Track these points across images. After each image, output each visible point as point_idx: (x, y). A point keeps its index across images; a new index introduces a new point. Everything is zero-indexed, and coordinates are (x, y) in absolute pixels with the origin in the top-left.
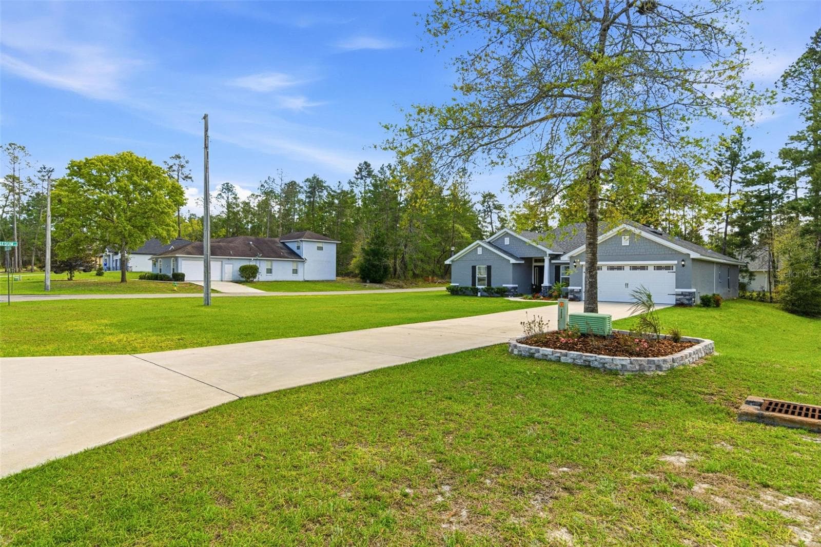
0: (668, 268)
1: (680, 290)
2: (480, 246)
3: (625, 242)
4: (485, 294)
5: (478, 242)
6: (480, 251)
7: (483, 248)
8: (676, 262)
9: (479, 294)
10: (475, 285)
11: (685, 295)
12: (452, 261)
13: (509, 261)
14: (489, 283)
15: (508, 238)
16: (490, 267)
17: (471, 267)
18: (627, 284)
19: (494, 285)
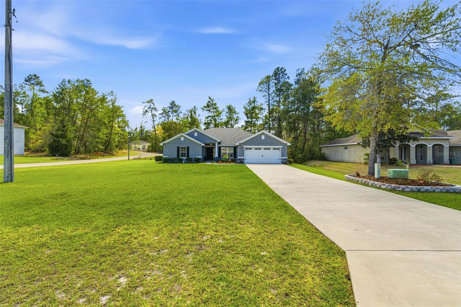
0: (278, 149)
1: (283, 158)
2: (182, 136)
3: (263, 137)
4: (186, 161)
5: (182, 134)
6: (182, 139)
7: (185, 137)
8: (282, 147)
9: (184, 162)
10: (179, 157)
11: (285, 160)
12: (164, 144)
13: (201, 144)
14: (188, 156)
15: (197, 133)
16: (189, 147)
17: (176, 147)
18: (263, 156)
19: (191, 157)
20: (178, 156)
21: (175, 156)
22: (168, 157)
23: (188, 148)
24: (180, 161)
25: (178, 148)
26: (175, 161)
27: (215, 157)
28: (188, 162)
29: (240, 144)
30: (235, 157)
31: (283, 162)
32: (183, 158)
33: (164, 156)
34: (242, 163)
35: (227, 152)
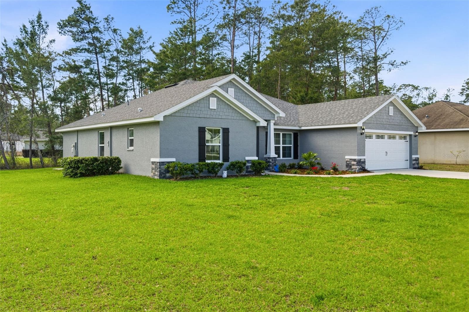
0: (405, 138)
1: (414, 157)
3: (391, 111)
10: (204, 160)
11: (416, 161)
12: (165, 116)
14: (226, 156)
15: (232, 89)
16: (228, 129)
17: (197, 129)
18: (386, 152)
19: (233, 158)
20: (202, 158)
21: (193, 158)
22: (174, 160)
23: (226, 132)
24: (212, 173)
25: (202, 131)
26: (201, 171)
27: (269, 158)
28: (235, 172)
29: (363, 123)
30: (296, 157)
31: (414, 165)
32: (212, 161)
33: (161, 157)
34: (364, 170)
35: (281, 145)
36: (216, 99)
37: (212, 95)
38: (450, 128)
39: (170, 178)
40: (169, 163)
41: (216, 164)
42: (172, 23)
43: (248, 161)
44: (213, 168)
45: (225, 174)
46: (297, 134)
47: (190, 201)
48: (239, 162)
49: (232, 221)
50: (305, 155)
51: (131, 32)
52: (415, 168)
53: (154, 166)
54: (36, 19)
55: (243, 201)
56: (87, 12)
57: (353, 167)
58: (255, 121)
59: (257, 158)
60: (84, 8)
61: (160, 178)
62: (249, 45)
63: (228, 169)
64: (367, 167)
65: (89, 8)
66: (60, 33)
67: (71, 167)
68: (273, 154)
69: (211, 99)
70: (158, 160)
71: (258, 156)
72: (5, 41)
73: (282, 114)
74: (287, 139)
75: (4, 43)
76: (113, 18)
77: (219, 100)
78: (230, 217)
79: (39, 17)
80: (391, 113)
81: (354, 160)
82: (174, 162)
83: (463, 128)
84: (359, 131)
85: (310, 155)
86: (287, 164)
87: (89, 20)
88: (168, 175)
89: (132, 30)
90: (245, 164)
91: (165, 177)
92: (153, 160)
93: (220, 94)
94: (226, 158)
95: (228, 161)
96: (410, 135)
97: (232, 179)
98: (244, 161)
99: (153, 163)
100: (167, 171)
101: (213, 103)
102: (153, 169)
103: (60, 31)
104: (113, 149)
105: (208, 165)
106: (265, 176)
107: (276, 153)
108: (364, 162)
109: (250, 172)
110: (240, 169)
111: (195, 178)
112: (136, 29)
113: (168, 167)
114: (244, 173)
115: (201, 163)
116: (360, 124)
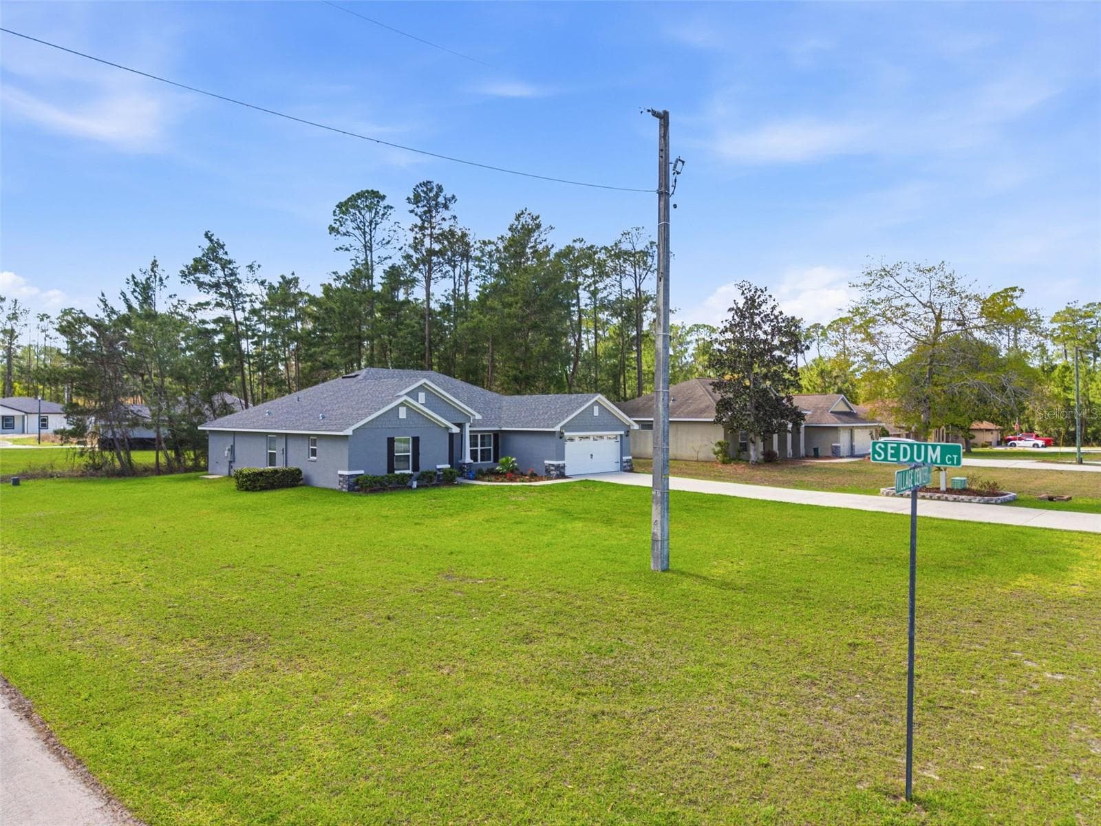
0: (615, 438)
1: (625, 458)
3: (596, 411)
4: (421, 482)
8: (623, 432)
10: (393, 470)
13: (449, 429)
14: (415, 465)
15: (423, 394)
16: (418, 438)
17: (386, 440)
18: (592, 455)
19: (423, 467)
20: (391, 469)
21: (381, 470)
22: (362, 472)
23: (416, 441)
24: (401, 485)
25: (391, 441)
26: (390, 483)
27: (464, 464)
28: (425, 482)
29: (561, 427)
30: (496, 460)
31: (625, 467)
32: (402, 472)
33: (349, 470)
34: (562, 475)
35: (479, 448)
36: (405, 408)
37: (402, 404)
38: (692, 417)
39: (358, 490)
40: (357, 475)
41: (405, 475)
42: (337, 249)
43: (439, 470)
44: (403, 480)
45: (415, 484)
46: (496, 434)
47: (384, 513)
48: (429, 472)
49: (418, 526)
50: (504, 459)
51: (281, 280)
52: (626, 471)
53: (341, 479)
54: (149, 267)
55: (428, 511)
56: (221, 252)
57: (552, 472)
58: (447, 428)
59: (449, 466)
60: (215, 248)
61: (349, 491)
62: (452, 280)
63: (417, 479)
64: (567, 473)
65: (222, 247)
66: (182, 282)
67: (249, 480)
68: (468, 460)
69: (400, 408)
70: (346, 473)
71: (451, 462)
72: (103, 295)
73: (478, 417)
74: (486, 440)
75: (102, 298)
76: (259, 266)
77: (409, 409)
78: (416, 524)
79: (154, 264)
80: (596, 413)
81: (553, 465)
82: (362, 474)
83: (705, 418)
84: (557, 435)
85: (507, 461)
86: (484, 469)
87: (225, 264)
88: (356, 487)
89: (283, 277)
90: (435, 474)
91: (354, 490)
92: (340, 472)
93: (409, 403)
94: (416, 467)
95: (418, 471)
96: (621, 435)
97: (422, 490)
98: (435, 470)
99: (341, 476)
100: (356, 483)
101: (403, 413)
102: (340, 481)
103: (183, 280)
104: (288, 459)
105: (397, 476)
106: (458, 485)
107: (471, 458)
108: (564, 467)
109: (441, 481)
110: (431, 479)
111: (384, 490)
112: (289, 276)
113: (358, 480)
114: (435, 482)
115: (391, 475)
116: (557, 429)
